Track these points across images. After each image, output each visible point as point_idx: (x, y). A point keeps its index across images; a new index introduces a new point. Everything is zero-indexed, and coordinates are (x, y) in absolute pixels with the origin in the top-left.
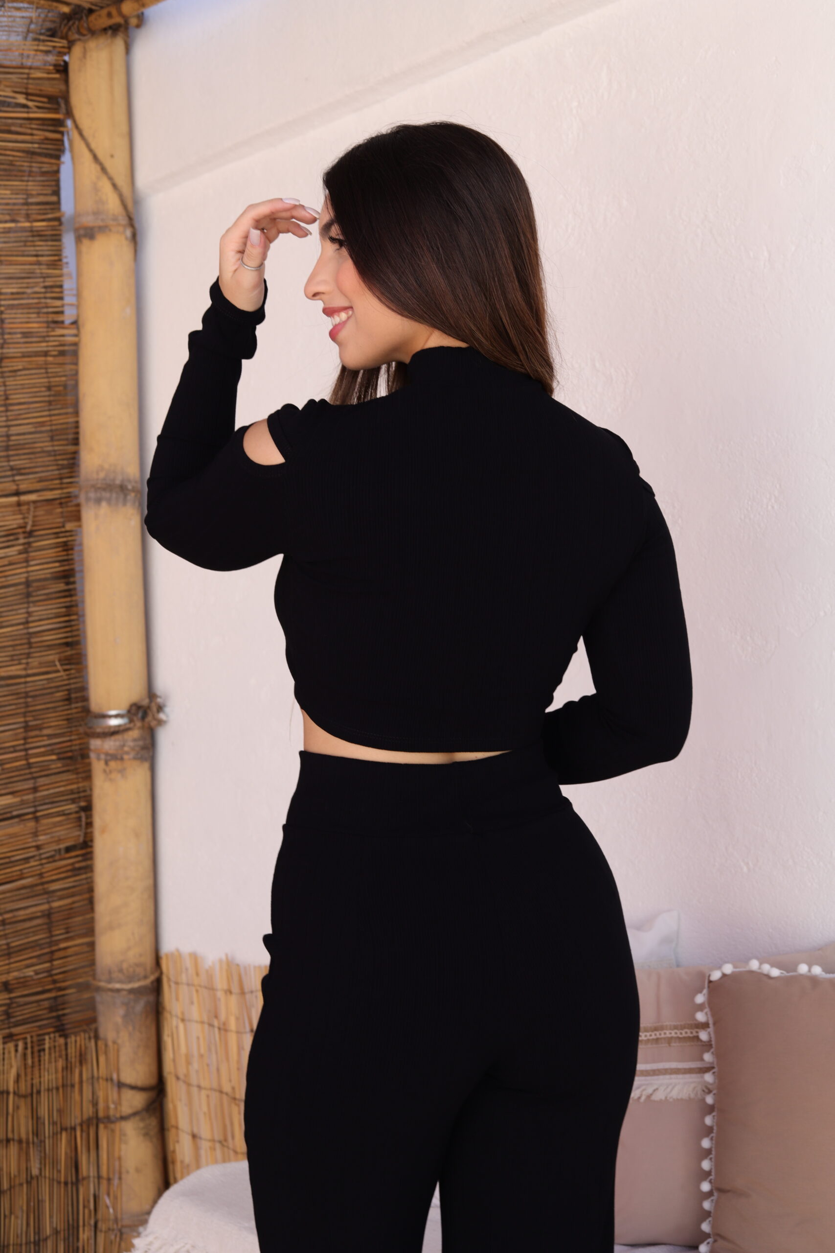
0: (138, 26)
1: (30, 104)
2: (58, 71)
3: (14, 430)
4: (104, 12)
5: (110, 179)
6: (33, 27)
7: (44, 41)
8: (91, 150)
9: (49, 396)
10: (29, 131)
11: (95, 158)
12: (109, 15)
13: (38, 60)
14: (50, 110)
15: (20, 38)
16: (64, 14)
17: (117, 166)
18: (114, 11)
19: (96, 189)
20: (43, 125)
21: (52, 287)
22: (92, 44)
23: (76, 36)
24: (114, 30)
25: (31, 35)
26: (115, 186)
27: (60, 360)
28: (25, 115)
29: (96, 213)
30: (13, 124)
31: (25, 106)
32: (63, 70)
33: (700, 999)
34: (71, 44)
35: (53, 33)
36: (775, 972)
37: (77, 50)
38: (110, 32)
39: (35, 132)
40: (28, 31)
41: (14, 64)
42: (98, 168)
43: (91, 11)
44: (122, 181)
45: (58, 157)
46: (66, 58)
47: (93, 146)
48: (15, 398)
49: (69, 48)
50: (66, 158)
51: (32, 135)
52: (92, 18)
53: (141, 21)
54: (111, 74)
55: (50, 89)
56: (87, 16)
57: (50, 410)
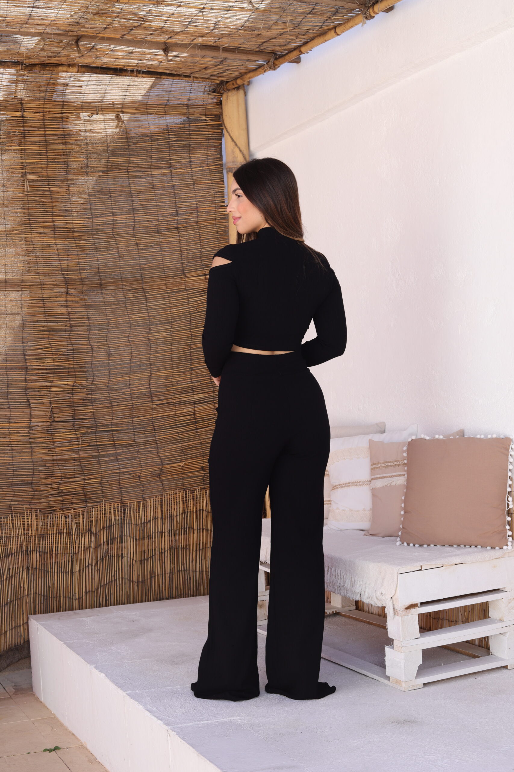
0: (248, 85)
1: (207, 119)
2: (218, 105)
3: (203, 250)
4: (231, 83)
5: (239, 148)
6: (206, 89)
7: (211, 94)
8: (231, 137)
9: (217, 236)
10: (207, 130)
11: (232, 139)
12: (233, 84)
13: (210, 101)
14: (215, 121)
15: (202, 94)
16: (217, 83)
17: (242, 143)
18: (235, 83)
19: (233, 152)
20: (213, 127)
21: (217, 192)
22: (230, 94)
23: (223, 92)
24: (238, 88)
25: (206, 93)
26: (240, 150)
27: (221, 221)
28: (206, 124)
29: (233, 162)
30: (201, 128)
31: (206, 120)
32: (220, 103)
33: (405, 448)
34: (222, 94)
35: (214, 91)
36: (428, 438)
37: (224, 96)
38: (236, 89)
39: (209, 130)
40: (204, 91)
41: (200, 104)
42: (234, 144)
43: (227, 82)
44: (244, 148)
45: (221, 140)
46: (221, 99)
47: (231, 135)
48: (203, 237)
49: (222, 96)
50: (223, 140)
51: (208, 131)
52: (228, 85)
53: (249, 83)
54: (238, 105)
55: (215, 112)
56: (226, 84)
57: (218, 241)
